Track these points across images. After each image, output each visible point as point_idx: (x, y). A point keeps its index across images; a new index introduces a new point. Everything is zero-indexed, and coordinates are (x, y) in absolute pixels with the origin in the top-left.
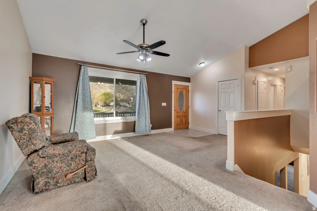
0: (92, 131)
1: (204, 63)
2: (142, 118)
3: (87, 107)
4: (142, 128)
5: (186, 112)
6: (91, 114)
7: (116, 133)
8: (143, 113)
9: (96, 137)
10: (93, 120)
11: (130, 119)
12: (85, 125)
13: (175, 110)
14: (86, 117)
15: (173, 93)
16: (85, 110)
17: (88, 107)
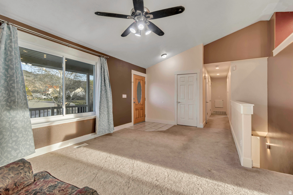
0: (28, 143)
1: (166, 54)
2: (103, 113)
3: (16, 100)
4: (104, 126)
5: (143, 104)
6: (26, 113)
7: (68, 138)
8: (104, 107)
9: (36, 150)
10: (28, 123)
11: (88, 116)
12: (13, 134)
13: (134, 103)
14: (16, 119)
15: (133, 84)
16: (13, 107)
17: (20, 100)
